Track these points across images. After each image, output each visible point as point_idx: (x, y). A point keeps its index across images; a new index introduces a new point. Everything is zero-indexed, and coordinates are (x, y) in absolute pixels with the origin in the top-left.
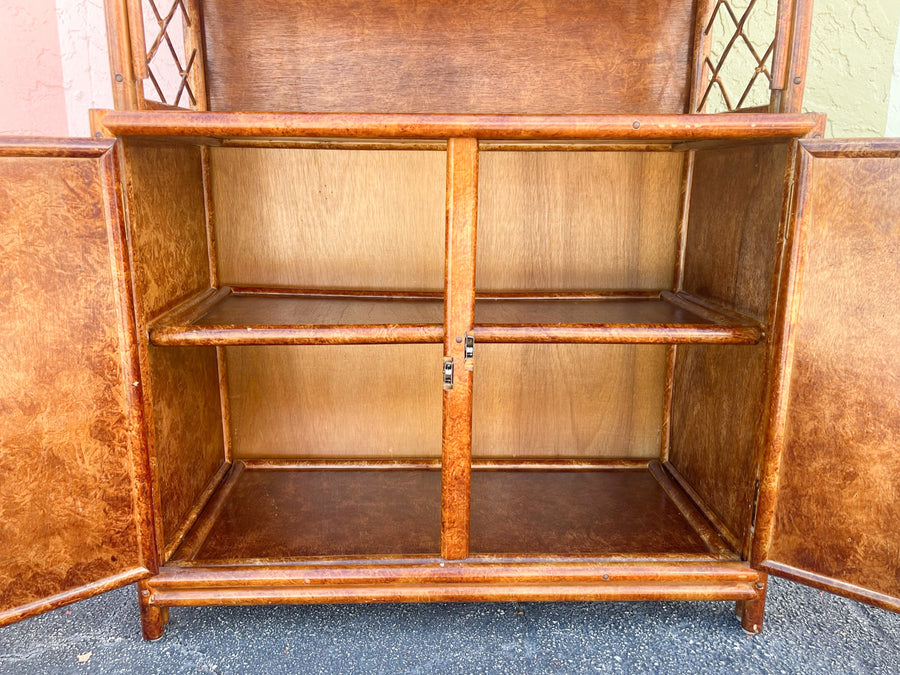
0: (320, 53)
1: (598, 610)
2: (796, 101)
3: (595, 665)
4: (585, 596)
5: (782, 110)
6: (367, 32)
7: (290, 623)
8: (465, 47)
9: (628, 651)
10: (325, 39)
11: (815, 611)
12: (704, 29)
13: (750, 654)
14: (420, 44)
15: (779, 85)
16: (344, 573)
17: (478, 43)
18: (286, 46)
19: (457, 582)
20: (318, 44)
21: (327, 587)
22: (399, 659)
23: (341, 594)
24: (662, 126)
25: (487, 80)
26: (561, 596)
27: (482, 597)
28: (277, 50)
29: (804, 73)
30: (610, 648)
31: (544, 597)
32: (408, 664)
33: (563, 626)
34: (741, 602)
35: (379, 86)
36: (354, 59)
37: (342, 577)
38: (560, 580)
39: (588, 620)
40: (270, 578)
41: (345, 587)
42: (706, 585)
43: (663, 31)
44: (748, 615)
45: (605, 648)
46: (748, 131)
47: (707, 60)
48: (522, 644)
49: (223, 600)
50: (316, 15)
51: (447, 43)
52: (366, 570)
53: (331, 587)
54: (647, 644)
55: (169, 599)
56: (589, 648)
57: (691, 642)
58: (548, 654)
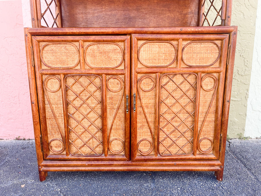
0: (93, 14)
1: (173, 174)
2: (229, 23)
3: (172, 191)
4: (169, 170)
5: (225, 25)
6: (106, 7)
7: (82, 177)
8: (134, 11)
9: (182, 186)
10: (95, 10)
11: (238, 174)
12: (202, 5)
13: (219, 187)
14: (121, 10)
15: (224, 18)
16: (98, 162)
17: (138, 10)
18: (84, 12)
19: (131, 165)
20: (93, 11)
21: (92, 166)
22: (114, 188)
23: (97, 168)
24: (189, 30)
25: (140, 20)
26: (162, 170)
27: (138, 170)
28: (81, 13)
29: (231, 15)
30: (177, 185)
31: (157, 170)
32: (116, 190)
33: (163, 179)
34: (216, 172)
35: (110, 22)
36: (103, 15)
37: (97, 164)
38: (162, 165)
39: (170, 177)
40: (76, 163)
41: (98, 166)
42: (205, 167)
43: (190, 6)
44: (218, 176)
45: (175, 185)
46: (215, 31)
47: (203, 14)
48: (150, 184)
49: (62, 170)
50: (92, 3)
51: (129, 10)
52: (104, 162)
53: (94, 166)
54: (188, 184)
55: (47, 169)
56: (170, 185)
57: (201, 184)
58: (158, 187)
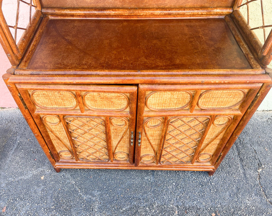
3: (168, 186)
4: (168, 169)
9: (177, 181)
11: (229, 166)
19: (134, 167)
23: (104, 168)
30: (173, 179)
31: (157, 169)
37: (104, 165)
38: (162, 167)
48: (150, 177)
53: (101, 167)
54: (182, 178)
55: (60, 167)
56: (167, 179)
57: (194, 178)
58: (156, 181)
